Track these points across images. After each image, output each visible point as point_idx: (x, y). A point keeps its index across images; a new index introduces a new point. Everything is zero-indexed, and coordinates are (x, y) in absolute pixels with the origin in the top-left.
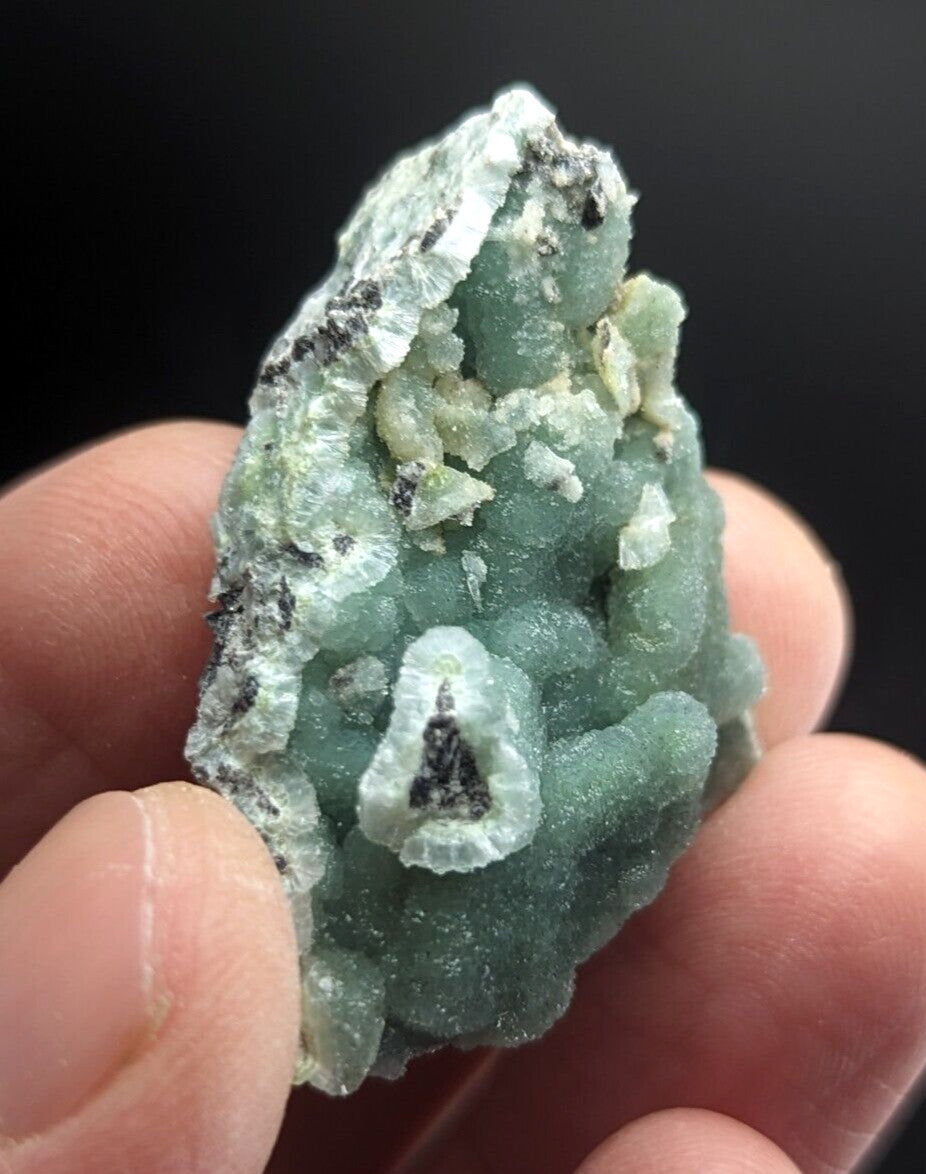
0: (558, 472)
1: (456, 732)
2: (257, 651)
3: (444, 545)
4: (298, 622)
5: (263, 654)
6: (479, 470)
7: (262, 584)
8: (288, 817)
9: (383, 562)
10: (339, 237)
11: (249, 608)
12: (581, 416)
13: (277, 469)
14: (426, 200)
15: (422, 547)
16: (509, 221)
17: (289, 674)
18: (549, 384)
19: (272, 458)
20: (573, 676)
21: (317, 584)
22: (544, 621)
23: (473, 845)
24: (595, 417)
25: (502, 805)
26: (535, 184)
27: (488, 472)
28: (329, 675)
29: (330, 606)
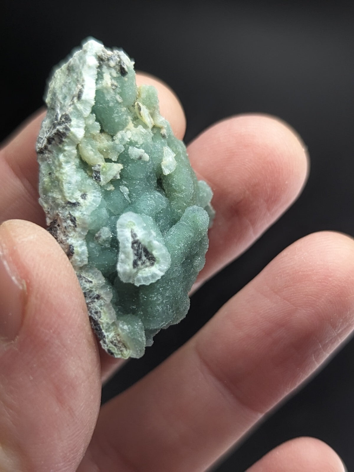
0: (140, 154)
1: (140, 243)
2: (69, 237)
3: (113, 186)
4: (78, 224)
5: (71, 237)
6: (116, 160)
7: (63, 216)
8: (96, 282)
9: (98, 198)
10: (45, 100)
11: (62, 224)
12: (141, 134)
13: (55, 180)
14: (72, 83)
15: (108, 190)
16: (100, 82)
17: (81, 241)
18: (127, 127)
19: (53, 177)
20: (162, 212)
21: (80, 211)
22: (149, 199)
23: (155, 273)
24: (145, 133)
25: (159, 259)
26: (105, 69)
27: (119, 160)
28: (93, 237)
29: (87, 217)
